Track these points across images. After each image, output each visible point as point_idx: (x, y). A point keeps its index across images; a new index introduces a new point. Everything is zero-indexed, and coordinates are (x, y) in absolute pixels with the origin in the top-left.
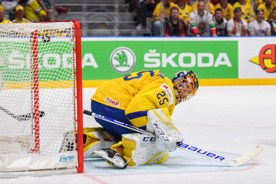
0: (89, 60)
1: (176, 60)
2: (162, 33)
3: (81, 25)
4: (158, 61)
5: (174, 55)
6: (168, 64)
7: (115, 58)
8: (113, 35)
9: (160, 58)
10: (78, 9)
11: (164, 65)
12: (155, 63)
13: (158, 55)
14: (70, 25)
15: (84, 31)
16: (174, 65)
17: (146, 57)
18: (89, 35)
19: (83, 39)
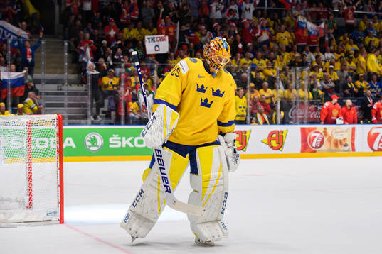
0: (69, 142)
1: (132, 142)
2: (123, 122)
3: (63, 116)
4: (119, 143)
5: (131, 138)
6: (127, 145)
7: (89, 141)
8: (87, 124)
9: (121, 141)
10: (62, 105)
11: (124, 146)
12: (117, 144)
13: (119, 138)
14: (55, 116)
15: (66, 121)
16: (131, 145)
17: (111, 140)
18: (70, 124)
19: (64, 127)
